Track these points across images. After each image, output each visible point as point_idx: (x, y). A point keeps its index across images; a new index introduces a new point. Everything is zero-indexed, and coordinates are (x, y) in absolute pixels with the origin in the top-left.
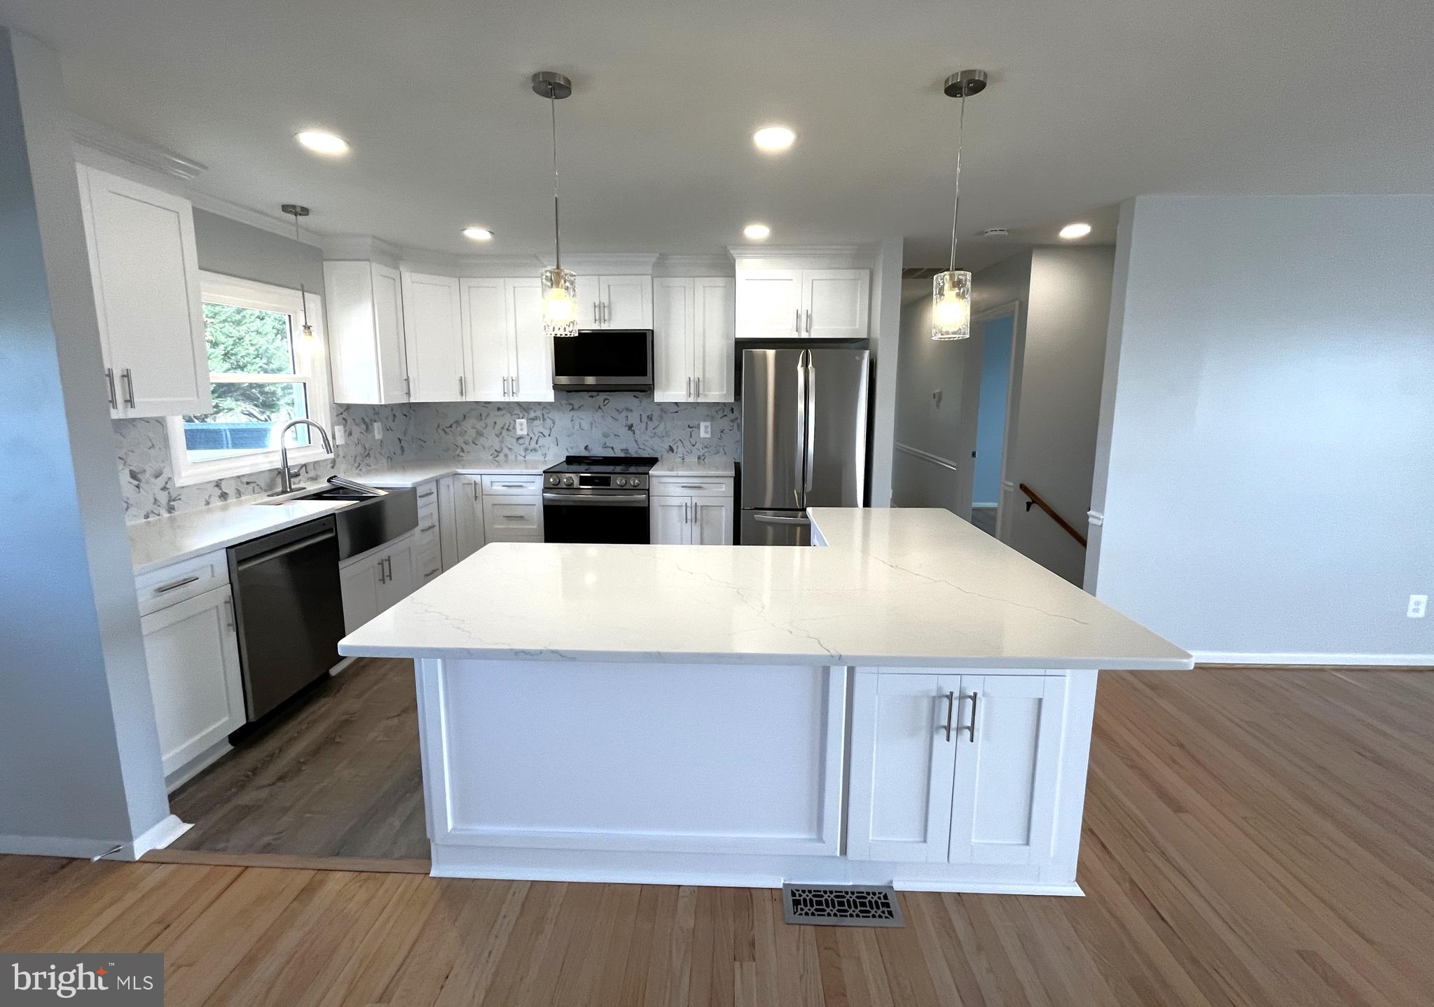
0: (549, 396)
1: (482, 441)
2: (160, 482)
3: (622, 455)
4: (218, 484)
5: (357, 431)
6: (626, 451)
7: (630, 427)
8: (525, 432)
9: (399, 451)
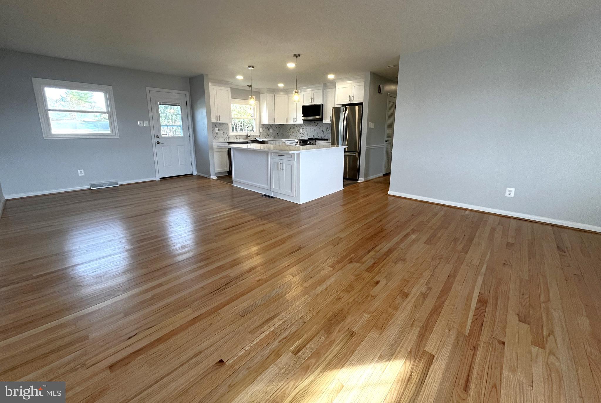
0: (302, 122)
1: (293, 134)
2: (227, 134)
3: (321, 138)
4: (236, 136)
5: (266, 130)
6: (321, 137)
7: (323, 131)
8: (301, 132)
9: (277, 136)
